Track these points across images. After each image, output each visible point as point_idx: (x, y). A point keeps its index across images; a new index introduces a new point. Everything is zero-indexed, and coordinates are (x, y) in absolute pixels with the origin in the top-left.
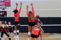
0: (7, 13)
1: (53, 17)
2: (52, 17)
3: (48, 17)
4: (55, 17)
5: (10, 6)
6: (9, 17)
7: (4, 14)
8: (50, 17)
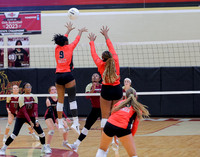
0: (31, 55)
1: (178, 65)
2: (173, 65)
3: (161, 68)
4: (183, 65)
5: (40, 33)
6: (36, 69)
7: (22, 60)
8: (167, 65)
